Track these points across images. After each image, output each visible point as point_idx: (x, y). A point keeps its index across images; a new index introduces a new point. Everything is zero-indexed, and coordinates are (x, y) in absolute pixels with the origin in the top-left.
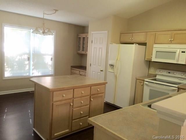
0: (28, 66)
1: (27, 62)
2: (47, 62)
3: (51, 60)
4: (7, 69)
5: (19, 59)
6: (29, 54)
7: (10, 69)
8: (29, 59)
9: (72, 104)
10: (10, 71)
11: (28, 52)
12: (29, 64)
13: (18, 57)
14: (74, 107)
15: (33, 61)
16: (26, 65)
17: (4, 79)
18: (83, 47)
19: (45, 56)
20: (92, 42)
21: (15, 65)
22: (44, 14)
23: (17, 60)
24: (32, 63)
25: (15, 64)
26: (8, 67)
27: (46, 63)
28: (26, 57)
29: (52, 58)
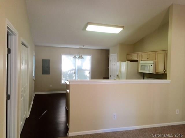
0: (74, 77)
1: (74, 75)
3: (89, 73)
5: (70, 73)
6: (75, 70)
7: (64, 79)
8: (75, 73)
12: (75, 76)
13: (69, 72)
16: (74, 76)
17: (61, 84)
19: (85, 71)
20: (111, 61)
23: (68, 73)
24: (77, 75)
25: (67, 76)
26: (64, 78)
27: (86, 75)
28: (73, 72)
29: (89, 72)
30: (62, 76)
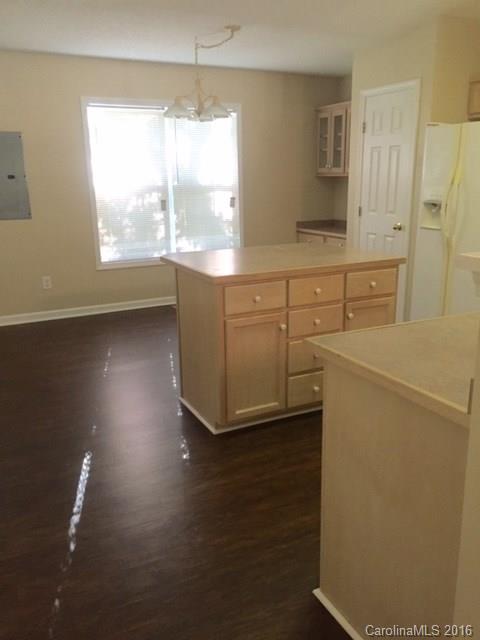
0: (162, 227)
1: (159, 216)
2: (221, 214)
3: (232, 205)
4: (106, 239)
5: (138, 206)
6: (164, 190)
7: (113, 239)
8: (164, 205)
9: (284, 326)
10: (115, 243)
11: (160, 184)
12: (166, 220)
13: (134, 202)
14: (290, 335)
15: (176, 212)
16: (158, 224)
17: (100, 268)
18: (337, 153)
19: (211, 194)
20: (364, 128)
21: (127, 226)
22: (196, 49)
23: (130, 209)
24: (173, 218)
25: (126, 221)
26: (108, 234)
27: (217, 214)
28: (155, 198)
29: (233, 199)
30: (100, 225)
